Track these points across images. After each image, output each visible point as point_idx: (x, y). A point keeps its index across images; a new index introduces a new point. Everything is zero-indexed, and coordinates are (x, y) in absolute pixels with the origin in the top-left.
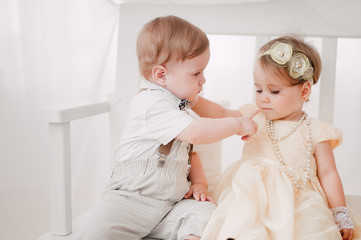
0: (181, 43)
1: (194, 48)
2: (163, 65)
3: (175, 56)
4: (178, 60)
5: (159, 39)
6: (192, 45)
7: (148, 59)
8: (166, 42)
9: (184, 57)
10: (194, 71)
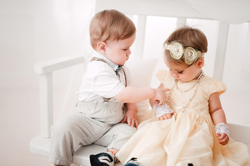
0: (117, 29)
1: (125, 34)
2: (105, 41)
3: (113, 37)
4: (114, 39)
5: (104, 25)
6: (124, 31)
7: (96, 36)
8: (108, 28)
9: (118, 38)
10: (124, 47)
